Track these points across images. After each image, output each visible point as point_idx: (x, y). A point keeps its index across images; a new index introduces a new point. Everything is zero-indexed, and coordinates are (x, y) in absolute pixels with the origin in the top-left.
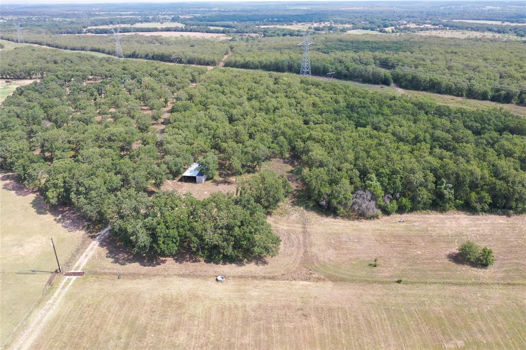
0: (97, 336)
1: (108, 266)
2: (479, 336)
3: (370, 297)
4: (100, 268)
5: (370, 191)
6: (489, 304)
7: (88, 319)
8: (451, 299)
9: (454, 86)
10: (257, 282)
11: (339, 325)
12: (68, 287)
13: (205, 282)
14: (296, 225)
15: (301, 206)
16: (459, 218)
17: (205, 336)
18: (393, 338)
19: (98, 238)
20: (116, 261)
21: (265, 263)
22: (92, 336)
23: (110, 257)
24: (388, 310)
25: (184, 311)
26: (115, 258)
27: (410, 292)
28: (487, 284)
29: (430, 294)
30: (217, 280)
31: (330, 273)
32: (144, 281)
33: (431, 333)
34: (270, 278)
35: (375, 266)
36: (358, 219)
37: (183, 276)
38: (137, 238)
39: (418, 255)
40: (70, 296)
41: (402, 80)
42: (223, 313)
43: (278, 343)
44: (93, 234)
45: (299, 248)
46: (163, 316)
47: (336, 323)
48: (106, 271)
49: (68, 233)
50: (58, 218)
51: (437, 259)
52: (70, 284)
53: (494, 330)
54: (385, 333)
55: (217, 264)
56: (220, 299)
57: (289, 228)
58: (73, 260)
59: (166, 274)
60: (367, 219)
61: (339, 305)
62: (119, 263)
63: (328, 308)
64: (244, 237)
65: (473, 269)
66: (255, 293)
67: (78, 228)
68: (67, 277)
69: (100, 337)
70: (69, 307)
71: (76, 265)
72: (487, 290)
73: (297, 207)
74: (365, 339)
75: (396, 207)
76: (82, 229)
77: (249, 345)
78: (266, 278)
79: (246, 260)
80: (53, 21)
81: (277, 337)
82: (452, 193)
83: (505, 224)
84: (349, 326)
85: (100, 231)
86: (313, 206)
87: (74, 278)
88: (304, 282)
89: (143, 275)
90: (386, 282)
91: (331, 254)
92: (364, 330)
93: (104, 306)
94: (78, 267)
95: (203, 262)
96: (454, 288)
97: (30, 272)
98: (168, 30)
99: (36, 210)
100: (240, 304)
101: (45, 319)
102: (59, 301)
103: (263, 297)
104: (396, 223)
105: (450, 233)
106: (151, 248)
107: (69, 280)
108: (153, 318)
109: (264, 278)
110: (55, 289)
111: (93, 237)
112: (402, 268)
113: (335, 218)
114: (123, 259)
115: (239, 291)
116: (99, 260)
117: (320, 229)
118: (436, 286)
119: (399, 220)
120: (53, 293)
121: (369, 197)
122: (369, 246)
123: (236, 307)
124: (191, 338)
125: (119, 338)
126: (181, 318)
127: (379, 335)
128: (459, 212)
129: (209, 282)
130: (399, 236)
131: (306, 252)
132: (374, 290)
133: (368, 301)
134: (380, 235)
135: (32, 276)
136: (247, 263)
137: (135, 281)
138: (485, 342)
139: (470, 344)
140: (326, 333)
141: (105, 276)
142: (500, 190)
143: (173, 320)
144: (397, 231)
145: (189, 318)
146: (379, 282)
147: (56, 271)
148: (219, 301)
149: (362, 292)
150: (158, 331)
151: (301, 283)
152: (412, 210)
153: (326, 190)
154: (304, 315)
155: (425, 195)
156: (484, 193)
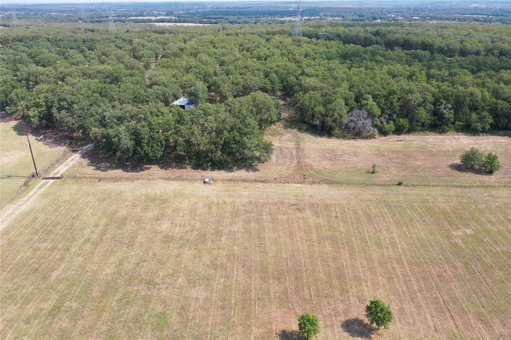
0: (72, 224)
1: (89, 172)
2: (489, 226)
3: (369, 196)
4: (80, 173)
5: (366, 109)
6: (497, 202)
7: (64, 211)
8: (455, 198)
9: (446, 48)
10: (247, 184)
11: (337, 217)
12: (45, 187)
13: (191, 183)
14: (289, 143)
15: (294, 128)
16: (459, 138)
17: (190, 225)
18: (396, 228)
19: (79, 152)
20: (98, 168)
21: (256, 170)
22: (67, 225)
23: (91, 166)
24: (388, 206)
25: (168, 205)
26: (96, 166)
27: (411, 192)
28: (494, 187)
29: (434, 194)
30: (205, 182)
31: (325, 177)
32: (126, 183)
33: (437, 224)
34: (261, 181)
35: (374, 173)
36: (353, 139)
37: (169, 179)
38: (119, 140)
39: (418, 165)
40: (45, 195)
41: (393, 44)
42: (210, 208)
43: (270, 230)
44: (75, 149)
45: (292, 159)
46: (146, 209)
47: (333, 215)
48: (88, 176)
49: (49, 149)
50: (39, 138)
51: (438, 168)
52: (47, 186)
53: (505, 221)
54: (386, 223)
55: (204, 170)
56: (208, 197)
57: (281, 145)
58: (52, 167)
59: (150, 177)
60: (363, 138)
61: (336, 202)
62: (101, 170)
63: (324, 204)
64: (234, 140)
65: (477, 175)
66: (245, 193)
67: (60, 145)
68: (45, 181)
69: (76, 225)
70: (44, 203)
71: (55, 171)
72: (494, 191)
73: (289, 129)
74: (365, 228)
75: (393, 128)
76: (64, 146)
77: (238, 232)
78: (257, 181)
79: (236, 168)
80: (50, 15)
81: (269, 226)
82: (451, 113)
83: (507, 143)
84: (346, 218)
85: (82, 147)
86: (307, 128)
87: (52, 181)
88: (298, 185)
89: (125, 178)
90: (385, 185)
91: (326, 164)
92: (364, 221)
93: (82, 202)
94: (57, 173)
95: (190, 169)
96: (459, 190)
97: (6, 177)
98: (162, 21)
99: (16, 132)
100: (229, 200)
101: (17, 212)
102: (34, 198)
103: (254, 196)
104: (394, 142)
105: (450, 149)
106: (135, 151)
107: (47, 183)
108: (135, 211)
109: (255, 181)
110: (30, 190)
111: (75, 151)
112: (402, 174)
113: (330, 138)
114: (104, 167)
115: (227, 191)
116: (80, 168)
117: (314, 146)
118: (438, 188)
119: (397, 139)
120: (28, 193)
121: (365, 115)
122: (366, 158)
123: (225, 203)
124: (175, 226)
125: (97, 226)
126: (165, 211)
127: (380, 225)
128: (459, 133)
129: (196, 184)
130: (397, 152)
131: (299, 162)
132: (373, 191)
133: (366, 199)
134: (377, 150)
135: (7, 180)
136: (237, 170)
137: (117, 183)
138: (496, 231)
139: (479, 232)
140: (322, 223)
141: (85, 180)
142: (502, 109)
143: (156, 212)
144: (395, 148)
145: (174, 211)
146: (379, 185)
147: (33, 176)
148: (206, 198)
149: (360, 192)
150: (139, 221)
151: (295, 185)
152: (410, 131)
153: (320, 109)
154: (298, 209)
155: (423, 114)
156: (485, 113)
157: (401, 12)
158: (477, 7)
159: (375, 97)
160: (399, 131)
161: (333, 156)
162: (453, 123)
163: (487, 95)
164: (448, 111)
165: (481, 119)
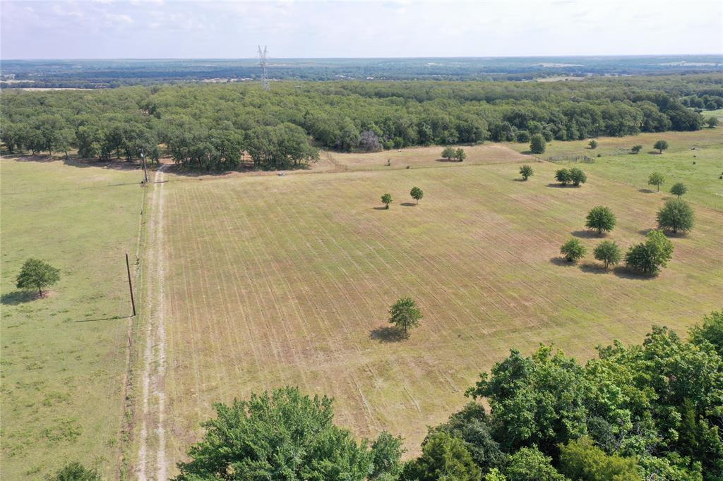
3: (392, 174)
5: (372, 131)
8: (442, 171)
17: (290, 189)
19: (158, 171)
21: (308, 169)
24: (405, 176)
26: (186, 175)
27: (417, 171)
29: (429, 170)
30: (279, 175)
31: (359, 169)
35: (389, 165)
36: (366, 152)
42: (296, 183)
50: (105, 168)
51: (429, 162)
52: (163, 185)
60: (373, 152)
63: (366, 178)
65: (453, 163)
67: (132, 169)
68: (156, 184)
71: (156, 180)
75: (393, 143)
82: (431, 131)
85: (157, 168)
90: (399, 169)
91: (355, 164)
94: (159, 180)
96: (443, 168)
99: (75, 166)
104: (395, 153)
107: (159, 184)
111: (154, 171)
112: (407, 165)
118: (431, 168)
119: (397, 151)
121: (373, 135)
131: (335, 164)
133: (390, 175)
136: (295, 169)
142: (463, 127)
144: (398, 155)
146: (395, 170)
149: (385, 172)
152: (404, 146)
153: (339, 133)
155: (412, 133)
156: (453, 130)
157: (350, 72)
158: (435, 66)
159: (376, 123)
160: (397, 146)
161: (358, 161)
162: (433, 139)
163: (453, 120)
164: (428, 130)
165: (451, 135)
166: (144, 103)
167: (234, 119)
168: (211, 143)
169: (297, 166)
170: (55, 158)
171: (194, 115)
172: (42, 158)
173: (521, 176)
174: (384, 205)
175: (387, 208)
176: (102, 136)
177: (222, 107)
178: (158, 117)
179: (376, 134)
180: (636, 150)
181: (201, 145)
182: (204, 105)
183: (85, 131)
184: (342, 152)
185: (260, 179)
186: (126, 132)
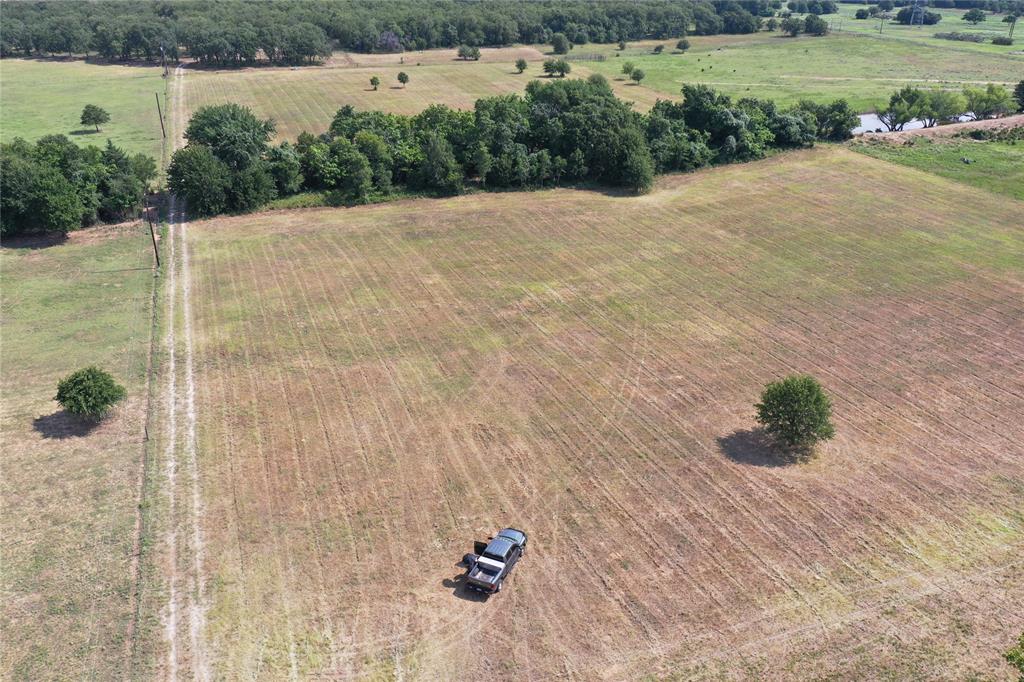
5: (393, 31)
75: (415, 45)
121: (393, 36)
155: (436, 35)
159: (399, 24)
163: (482, 21)
164: (453, 31)
165: (478, 36)
166: (159, 7)
167: (254, 20)
168: (226, 39)
169: (311, 63)
170: (75, 59)
171: (214, 19)
172: (62, 59)
173: (517, 70)
174: (373, 87)
175: (375, 89)
176: (121, 34)
177: (245, 10)
178: (176, 18)
179: (396, 34)
180: (658, 49)
181: (216, 41)
182: (226, 8)
183: (103, 31)
184: (362, 53)
185: (273, 72)
186: (144, 30)
